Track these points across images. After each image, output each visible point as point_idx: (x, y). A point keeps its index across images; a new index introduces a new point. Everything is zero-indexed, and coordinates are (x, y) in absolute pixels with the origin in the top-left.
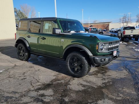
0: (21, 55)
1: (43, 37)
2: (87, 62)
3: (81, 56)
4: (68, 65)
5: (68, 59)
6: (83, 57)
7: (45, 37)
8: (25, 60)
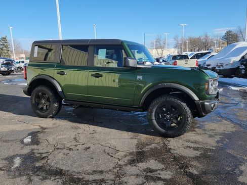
0: (42, 108)
1: (96, 74)
2: (190, 111)
3: (179, 101)
4: (154, 118)
5: (153, 109)
6: (182, 103)
7: (100, 73)
8: (51, 117)
